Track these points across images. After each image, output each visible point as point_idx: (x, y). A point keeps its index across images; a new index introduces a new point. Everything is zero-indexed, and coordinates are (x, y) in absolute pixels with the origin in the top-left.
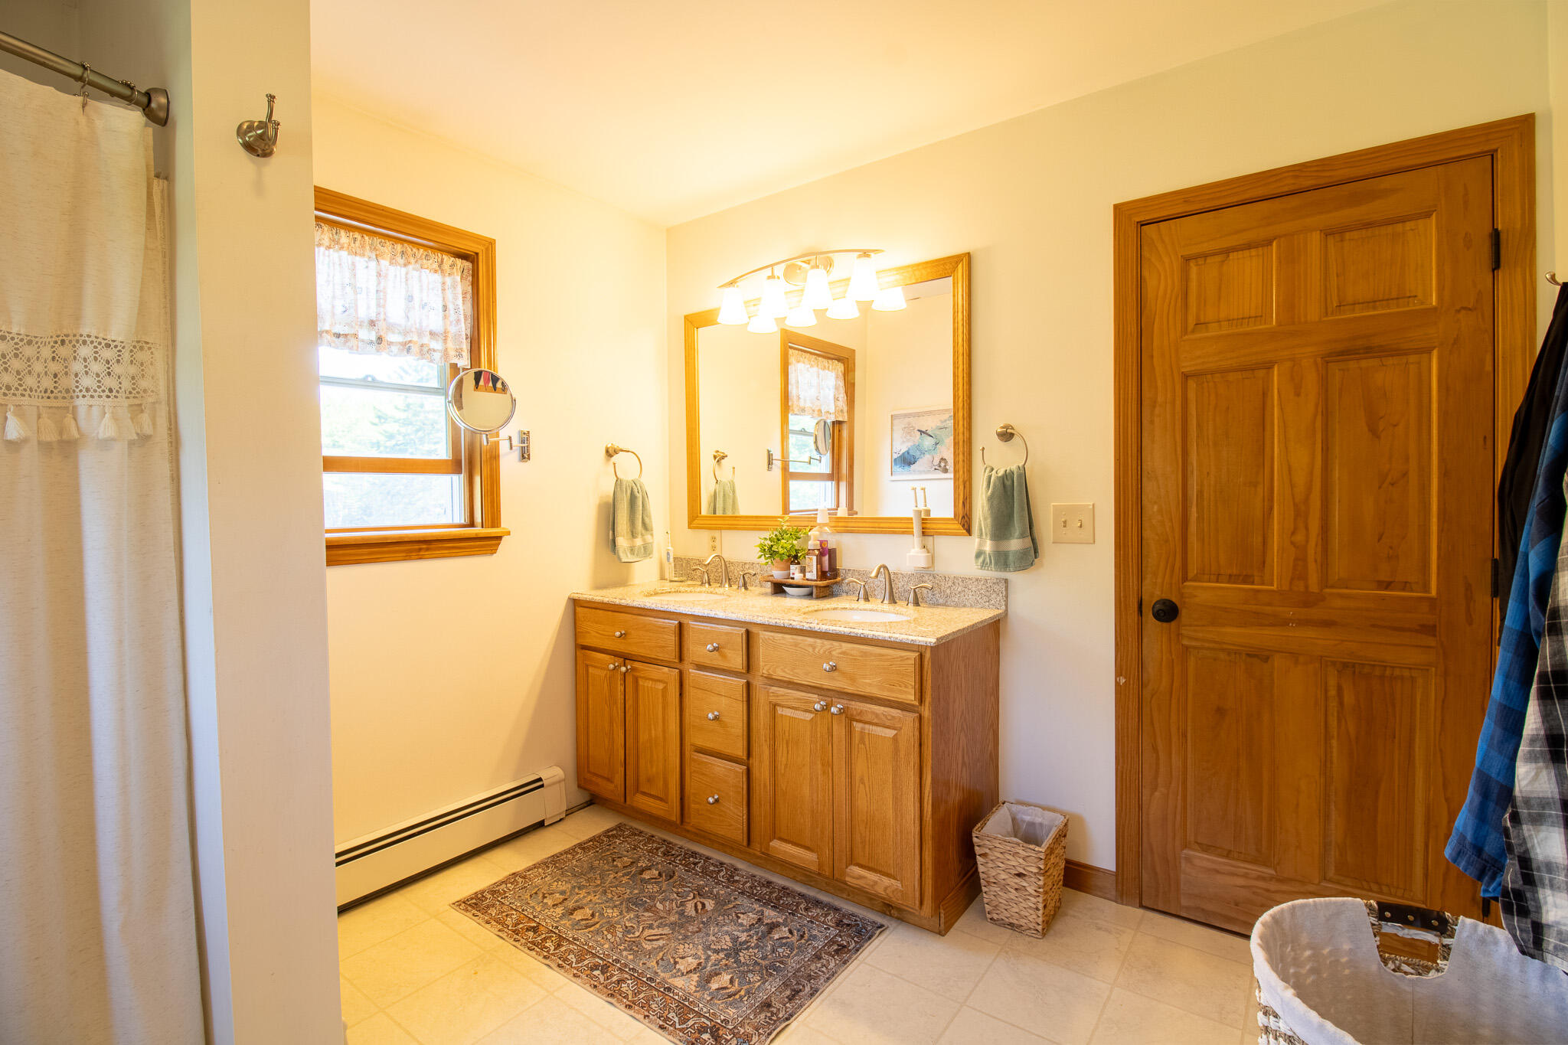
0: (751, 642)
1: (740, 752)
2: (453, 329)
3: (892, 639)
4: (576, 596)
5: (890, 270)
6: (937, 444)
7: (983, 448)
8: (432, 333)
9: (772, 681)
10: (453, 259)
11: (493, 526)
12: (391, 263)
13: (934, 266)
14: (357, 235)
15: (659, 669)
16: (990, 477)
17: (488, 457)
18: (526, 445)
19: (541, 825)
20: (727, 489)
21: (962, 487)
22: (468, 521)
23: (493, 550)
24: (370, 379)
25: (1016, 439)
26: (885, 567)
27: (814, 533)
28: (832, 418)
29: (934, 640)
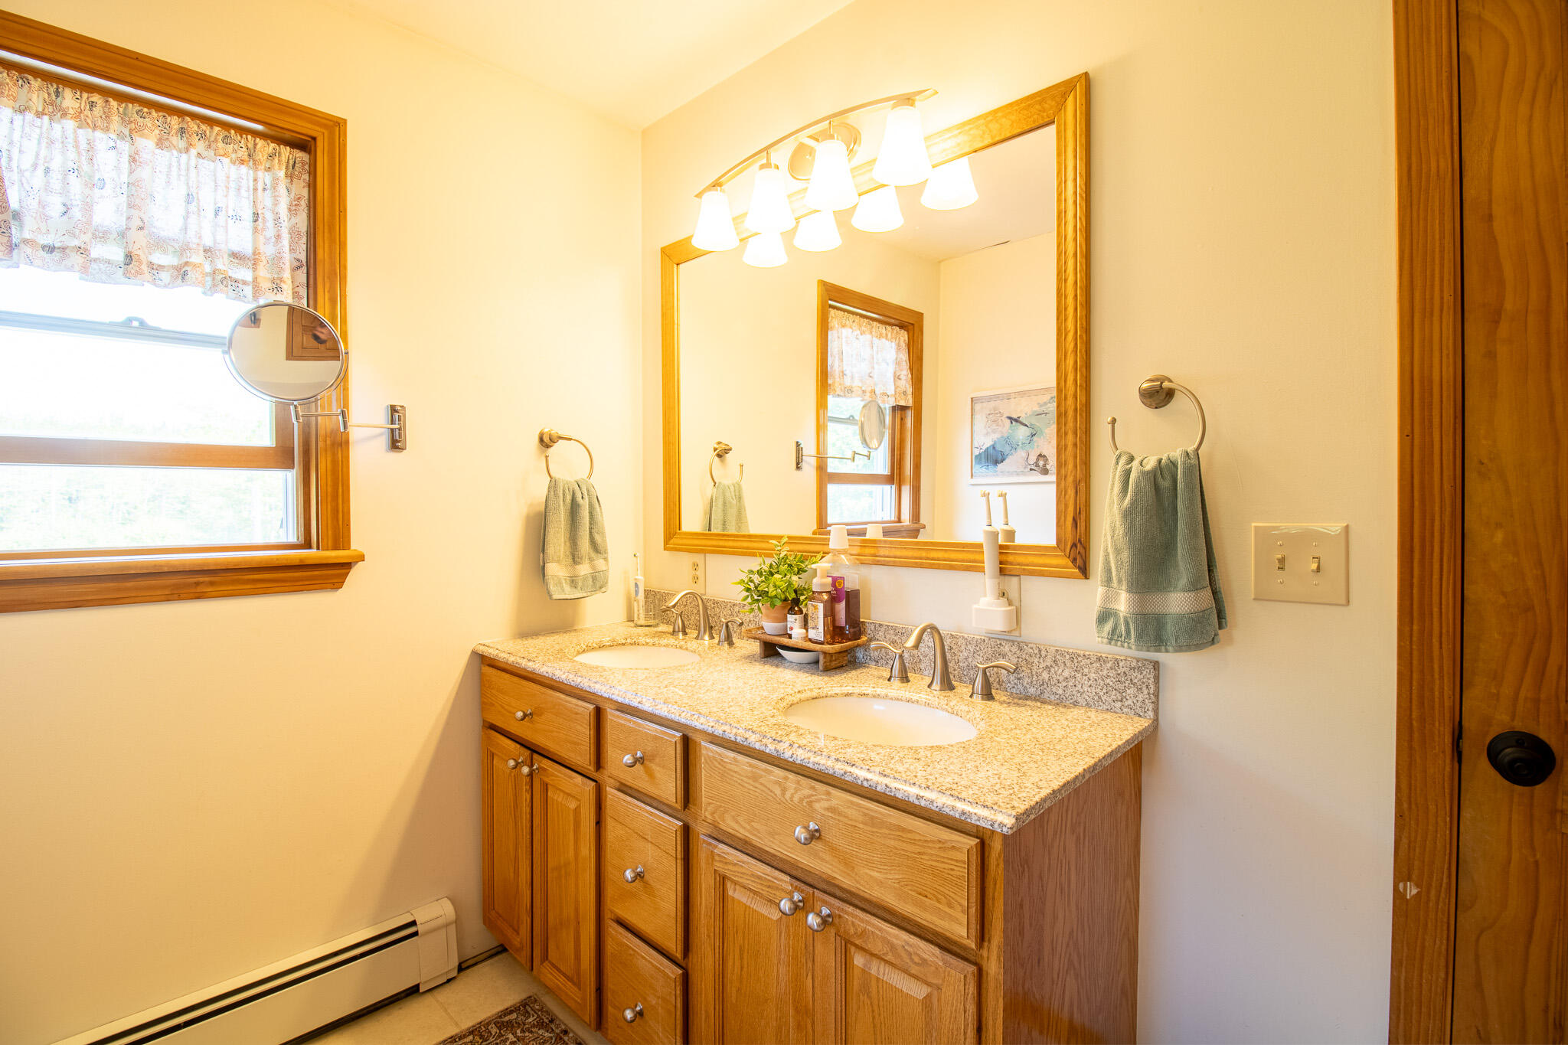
0: (691, 757)
1: (673, 944)
2: (268, 250)
3: (923, 803)
4: (481, 649)
5: (949, 130)
6: (1033, 435)
7: (1114, 421)
8: (234, 255)
9: (721, 837)
10: (272, 145)
11: (336, 548)
12: (160, 144)
13: (1023, 109)
14: (96, 98)
15: (570, 777)
16: (1127, 474)
17: (328, 442)
18: (397, 426)
19: (413, 991)
20: (728, 494)
21: (1071, 492)
22: (302, 540)
23: (337, 583)
24: (136, 324)
25: (1179, 402)
26: (933, 629)
27: (822, 565)
28: (892, 402)
29: (1009, 821)
